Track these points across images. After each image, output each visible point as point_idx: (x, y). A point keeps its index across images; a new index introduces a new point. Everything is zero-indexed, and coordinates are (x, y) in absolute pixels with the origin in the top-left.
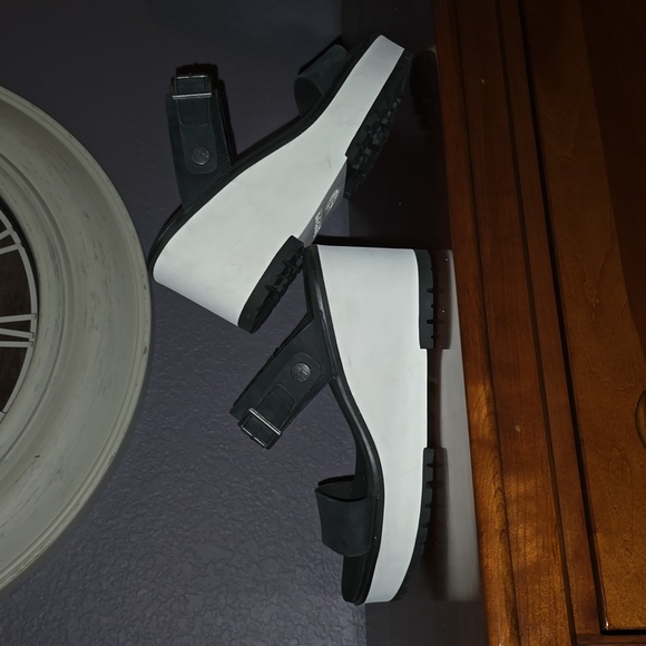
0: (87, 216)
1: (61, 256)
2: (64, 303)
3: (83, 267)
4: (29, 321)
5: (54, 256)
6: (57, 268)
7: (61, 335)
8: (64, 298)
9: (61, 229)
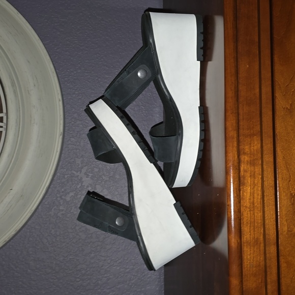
0: (29, 62)
1: (17, 85)
2: (20, 111)
3: (28, 91)
4: (2, 131)
5: (13, 84)
6: (15, 92)
7: (19, 128)
8: (20, 108)
9: (15, 69)
